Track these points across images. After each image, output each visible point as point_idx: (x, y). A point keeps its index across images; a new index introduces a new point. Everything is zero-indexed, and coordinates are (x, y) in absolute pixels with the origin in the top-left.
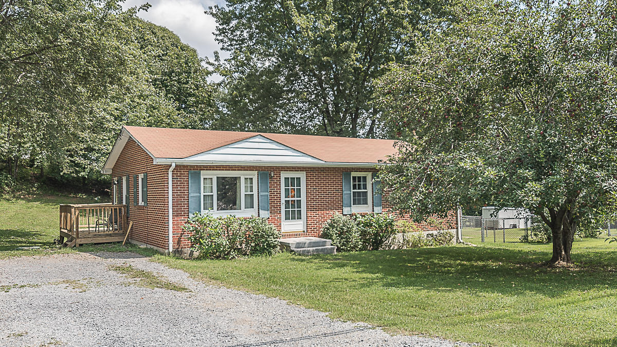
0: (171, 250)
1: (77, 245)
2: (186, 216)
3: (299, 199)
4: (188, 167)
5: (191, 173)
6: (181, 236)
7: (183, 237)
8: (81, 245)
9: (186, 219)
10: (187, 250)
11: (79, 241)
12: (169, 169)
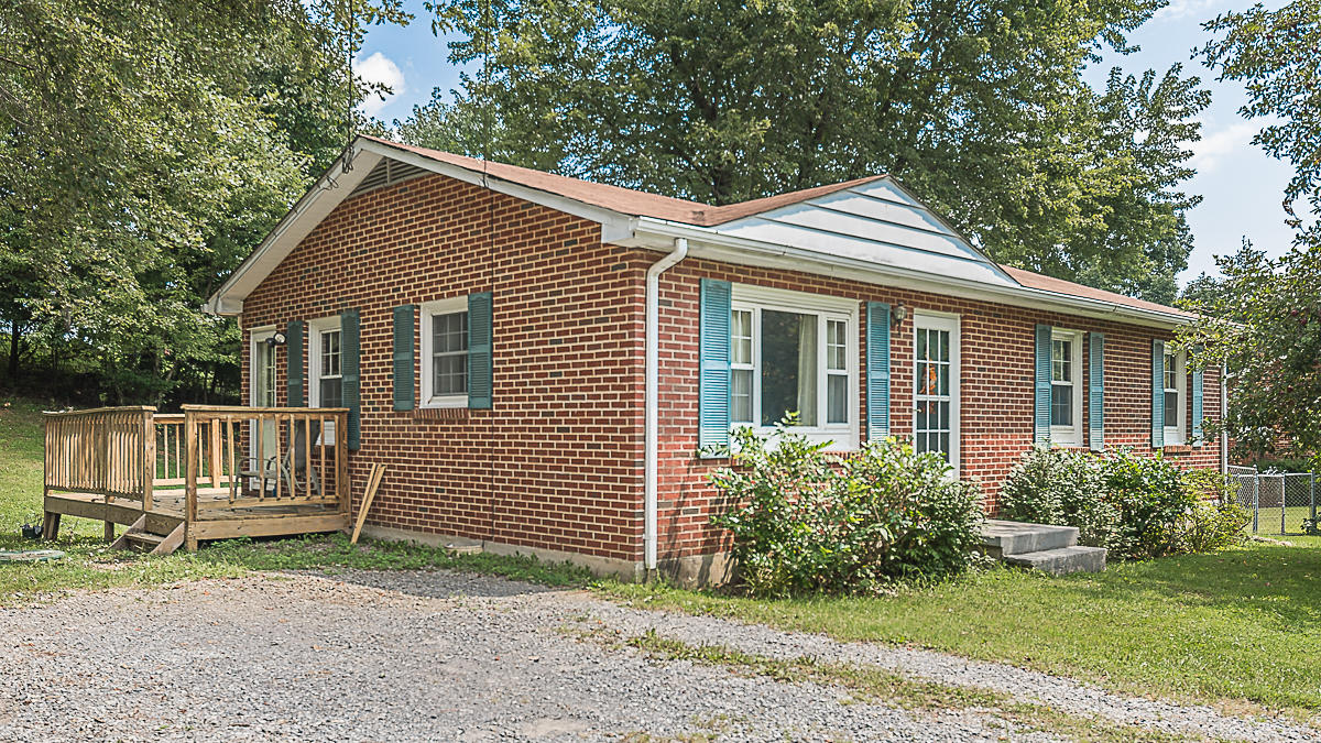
0: (652, 562)
1: (193, 545)
2: (690, 442)
3: (945, 399)
4: (697, 265)
5: (707, 288)
6: (678, 512)
7: (682, 516)
8: (204, 544)
9: (692, 451)
10: (694, 562)
11: (198, 531)
12: (648, 267)
